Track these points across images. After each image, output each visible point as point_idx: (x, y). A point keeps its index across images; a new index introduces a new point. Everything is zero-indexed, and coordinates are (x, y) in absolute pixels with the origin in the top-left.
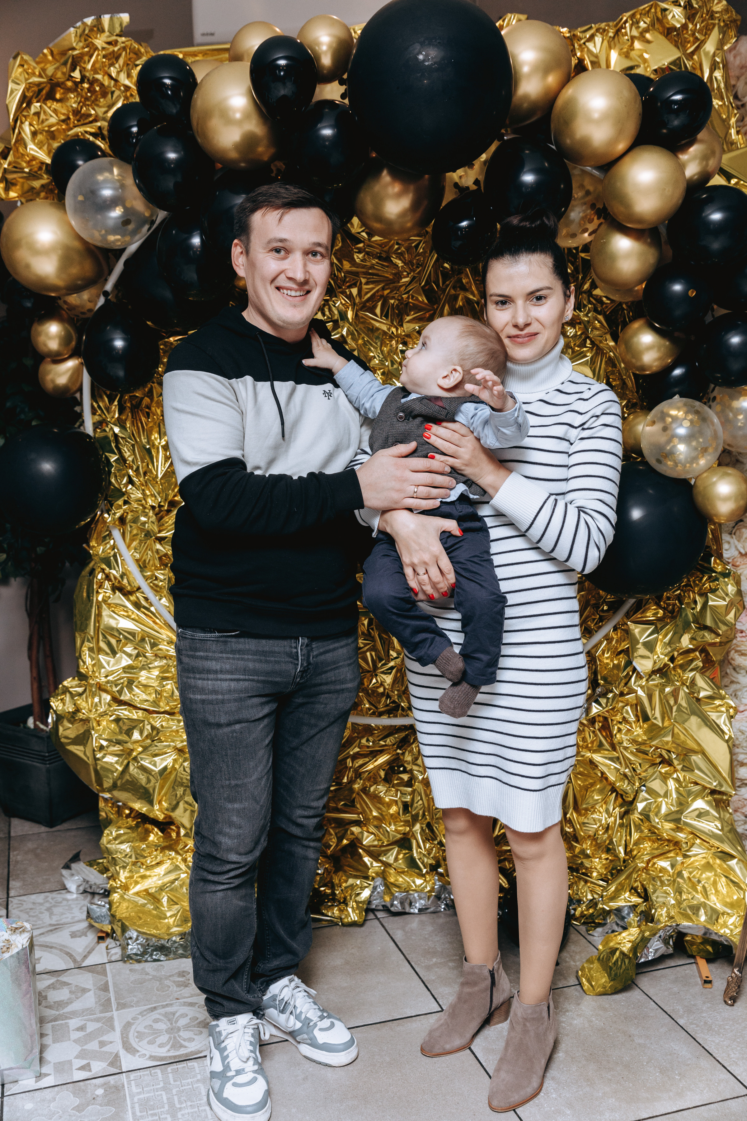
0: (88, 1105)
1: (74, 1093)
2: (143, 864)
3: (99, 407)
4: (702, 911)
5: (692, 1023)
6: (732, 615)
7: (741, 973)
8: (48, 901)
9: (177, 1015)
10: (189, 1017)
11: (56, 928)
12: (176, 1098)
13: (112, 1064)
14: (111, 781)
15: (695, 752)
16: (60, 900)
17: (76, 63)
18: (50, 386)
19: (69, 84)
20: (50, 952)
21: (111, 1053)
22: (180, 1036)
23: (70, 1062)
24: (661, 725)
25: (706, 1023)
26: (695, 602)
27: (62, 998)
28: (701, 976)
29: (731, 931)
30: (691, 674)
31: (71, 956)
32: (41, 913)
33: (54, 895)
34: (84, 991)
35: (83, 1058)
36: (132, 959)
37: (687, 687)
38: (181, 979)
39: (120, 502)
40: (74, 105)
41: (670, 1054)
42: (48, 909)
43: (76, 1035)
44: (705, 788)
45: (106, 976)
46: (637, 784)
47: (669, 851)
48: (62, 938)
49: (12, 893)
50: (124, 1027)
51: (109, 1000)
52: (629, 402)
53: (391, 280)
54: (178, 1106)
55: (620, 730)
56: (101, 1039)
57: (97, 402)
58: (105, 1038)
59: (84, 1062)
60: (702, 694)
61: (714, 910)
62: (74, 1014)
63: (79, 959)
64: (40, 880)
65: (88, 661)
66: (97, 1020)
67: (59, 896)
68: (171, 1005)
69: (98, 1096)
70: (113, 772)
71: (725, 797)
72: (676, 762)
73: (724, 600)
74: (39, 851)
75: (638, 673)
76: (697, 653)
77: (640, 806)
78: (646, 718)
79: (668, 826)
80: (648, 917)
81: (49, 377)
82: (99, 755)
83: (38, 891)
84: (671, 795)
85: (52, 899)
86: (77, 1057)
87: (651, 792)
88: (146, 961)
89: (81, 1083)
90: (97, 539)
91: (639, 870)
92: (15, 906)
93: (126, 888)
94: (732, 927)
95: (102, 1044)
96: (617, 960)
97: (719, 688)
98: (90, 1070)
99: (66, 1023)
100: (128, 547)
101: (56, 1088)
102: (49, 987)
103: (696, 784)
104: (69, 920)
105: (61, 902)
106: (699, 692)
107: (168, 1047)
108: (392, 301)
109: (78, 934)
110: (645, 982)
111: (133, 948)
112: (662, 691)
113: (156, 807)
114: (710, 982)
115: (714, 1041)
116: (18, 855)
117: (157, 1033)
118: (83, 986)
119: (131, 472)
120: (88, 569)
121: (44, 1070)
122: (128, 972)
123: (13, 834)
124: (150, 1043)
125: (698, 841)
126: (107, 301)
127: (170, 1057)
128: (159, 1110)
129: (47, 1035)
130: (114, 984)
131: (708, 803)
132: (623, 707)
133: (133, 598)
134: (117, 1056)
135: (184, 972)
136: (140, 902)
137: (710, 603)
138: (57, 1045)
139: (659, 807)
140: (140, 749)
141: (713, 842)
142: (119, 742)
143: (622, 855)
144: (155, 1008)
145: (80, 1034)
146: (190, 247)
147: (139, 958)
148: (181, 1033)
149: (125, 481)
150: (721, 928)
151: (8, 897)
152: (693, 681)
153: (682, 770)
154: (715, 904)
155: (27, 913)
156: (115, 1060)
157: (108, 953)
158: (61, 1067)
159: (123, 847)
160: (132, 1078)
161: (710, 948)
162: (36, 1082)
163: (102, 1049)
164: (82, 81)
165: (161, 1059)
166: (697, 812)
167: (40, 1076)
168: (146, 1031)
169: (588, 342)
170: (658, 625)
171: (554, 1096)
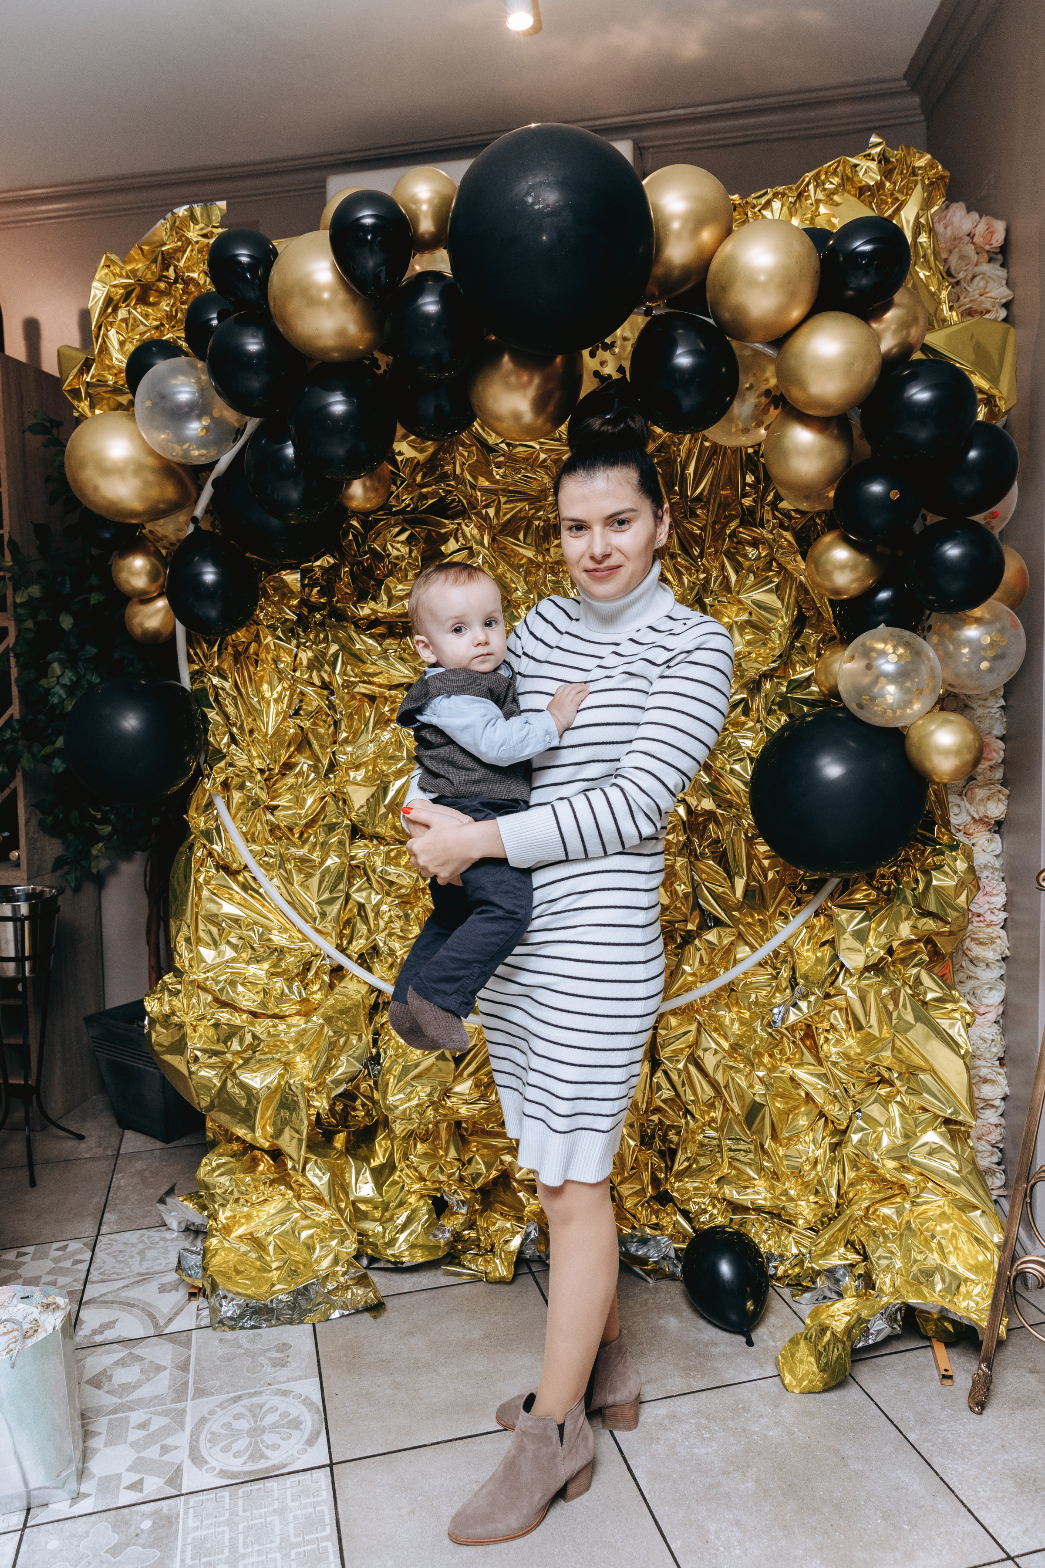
0: (128, 1546)
1: (115, 1527)
2: (247, 1201)
3: (196, 654)
4: (937, 1278)
5: (926, 1440)
6: (963, 897)
7: (990, 1370)
8: (142, 1241)
9: (265, 1408)
10: (279, 1412)
11: (144, 1278)
12: (241, 1537)
13: (170, 1482)
14: (208, 1100)
15: (923, 1070)
16: (157, 1239)
17: (167, 260)
18: (138, 631)
19: (162, 285)
20: (130, 1313)
21: (173, 1464)
22: (262, 1441)
23: (119, 1476)
24: (877, 1034)
25: (945, 1440)
26: (917, 881)
27: (130, 1380)
28: (938, 1368)
29: (977, 1304)
30: (915, 971)
31: (152, 1317)
32: (131, 1257)
33: (152, 1232)
34: (159, 1369)
35: (137, 1471)
36: (224, 1325)
37: (910, 987)
38: (278, 1355)
39: (222, 764)
40: (168, 309)
41: (897, 1489)
42: (141, 1253)
43: (135, 1435)
44: (937, 1116)
45: (189, 1348)
46: (851, 1109)
47: (894, 1196)
48: (147, 1293)
49: (104, 1230)
50: (196, 1425)
51: (186, 1383)
52: (825, 635)
53: (536, 497)
54: (241, 1551)
55: (827, 1040)
56: (165, 1442)
57: (194, 649)
58: (169, 1441)
59: (136, 1477)
60: (930, 996)
61: (954, 1275)
62: (139, 1403)
63: (162, 1322)
64: (140, 1212)
65: (185, 954)
66: (165, 1414)
67: (157, 1234)
68: (261, 1392)
69: (143, 1531)
70: (210, 1089)
71: (963, 1129)
72: (898, 1083)
73: (952, 878)
74: (147, 1174)
75: (847, 971)
76: (922, 945)
77: (855, 1138)
78: (859, 1027)
79: (891, 1164)
80: (868, 1282)
81: (137, 620)
82: (194, 1068)
83: (134, 1227)
84: (894, 1124)
85: (149, 1238)
86: (129, 1469)
87: (868, 1119)
88: (242, 1328)
89: (126, 1510)
90: (197, 809)
91: (856, 1219)
92: (103, 1247)
93: (227, 1230)
94: (977, 1299)
95: (165, 1450)
96: (828, 1343)
97: (951, 987)
98: (141, 1491)
99: (128, 1417)
100: (234, 818)
101: (93, 1517)
102: (117, 1363)
103: (926, 1110)
104: (162, 1268)
105: (158, 1243)
106: (925, 993)
107: (245, 1458)
108: (537, 523)
109: (168, 1287)
110: (865, 1373)
111: (228, 1310)
112: (878, 993)
113: (259, 1132)
114: (950, 1377)
115: (956, 1470)
116: (122, 1178)
117: (235, 1434)
118: (158, 1362)
119: (235, 730)
120: (186, 844)
121: (84, 1488)
122: (217, 1343)
123: (122, 1152)
124: (225, 1450)
125: (930, 1184)
126: (197, 529)
127: (245, 1473)
128: (217, 1557)
129: (100, 1434)
130: (197, 1359)
131: (942, 1135)
132: (831, 1011)
133: (241, 878)
134: (179, 1469)
135: (284, 1344)
136: (242, 1249)
137: (934, 883)
138: (109, 1450)
139: (879, 1139)
140: (241, 1062)
141: (949, 1186)
142: (215, 1053)
143: (834, 1198)
144: (240, 1397)
145: (140, 1434)
146: (284, 458)
147: (234, 1323)
148: (265, 1437)
149: (225, 740)
150: (964, 1299)
151: (98, 1235)
152: (918, 981)
153: (907, 1092)
154: (955, 1267)
155: (115, 1257)
156: (175, 1478)
157: (198, 1315)
158: (108, 1484)
159: (222, 1179)
160: (191, 1504)
161: (950, 1328)
162: (71, 1506)
163: (163, 1458)
164: (176, 281)
165: (234, 1475)
166: (927, 1148)
167: (77, 1497)
168: (223, 1431)
169: (774, 564)
170: (870, 911)
171: (737, 1552)
